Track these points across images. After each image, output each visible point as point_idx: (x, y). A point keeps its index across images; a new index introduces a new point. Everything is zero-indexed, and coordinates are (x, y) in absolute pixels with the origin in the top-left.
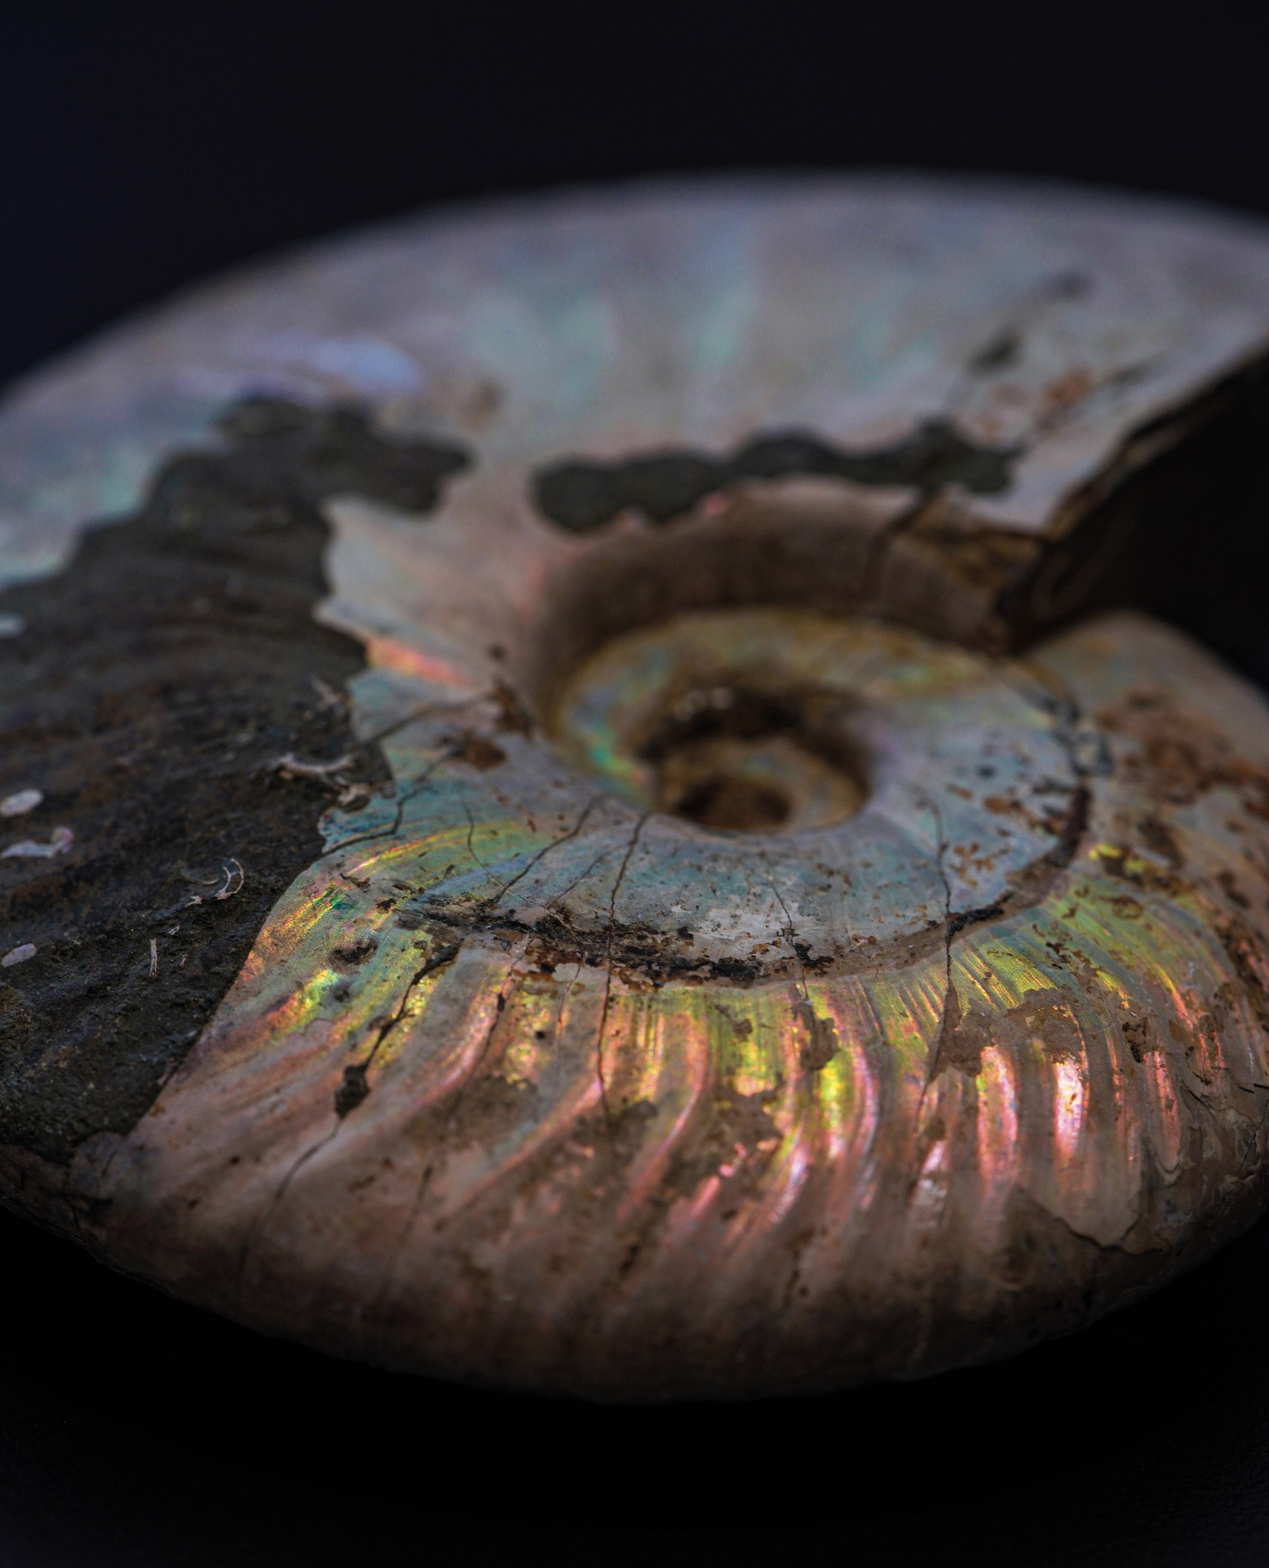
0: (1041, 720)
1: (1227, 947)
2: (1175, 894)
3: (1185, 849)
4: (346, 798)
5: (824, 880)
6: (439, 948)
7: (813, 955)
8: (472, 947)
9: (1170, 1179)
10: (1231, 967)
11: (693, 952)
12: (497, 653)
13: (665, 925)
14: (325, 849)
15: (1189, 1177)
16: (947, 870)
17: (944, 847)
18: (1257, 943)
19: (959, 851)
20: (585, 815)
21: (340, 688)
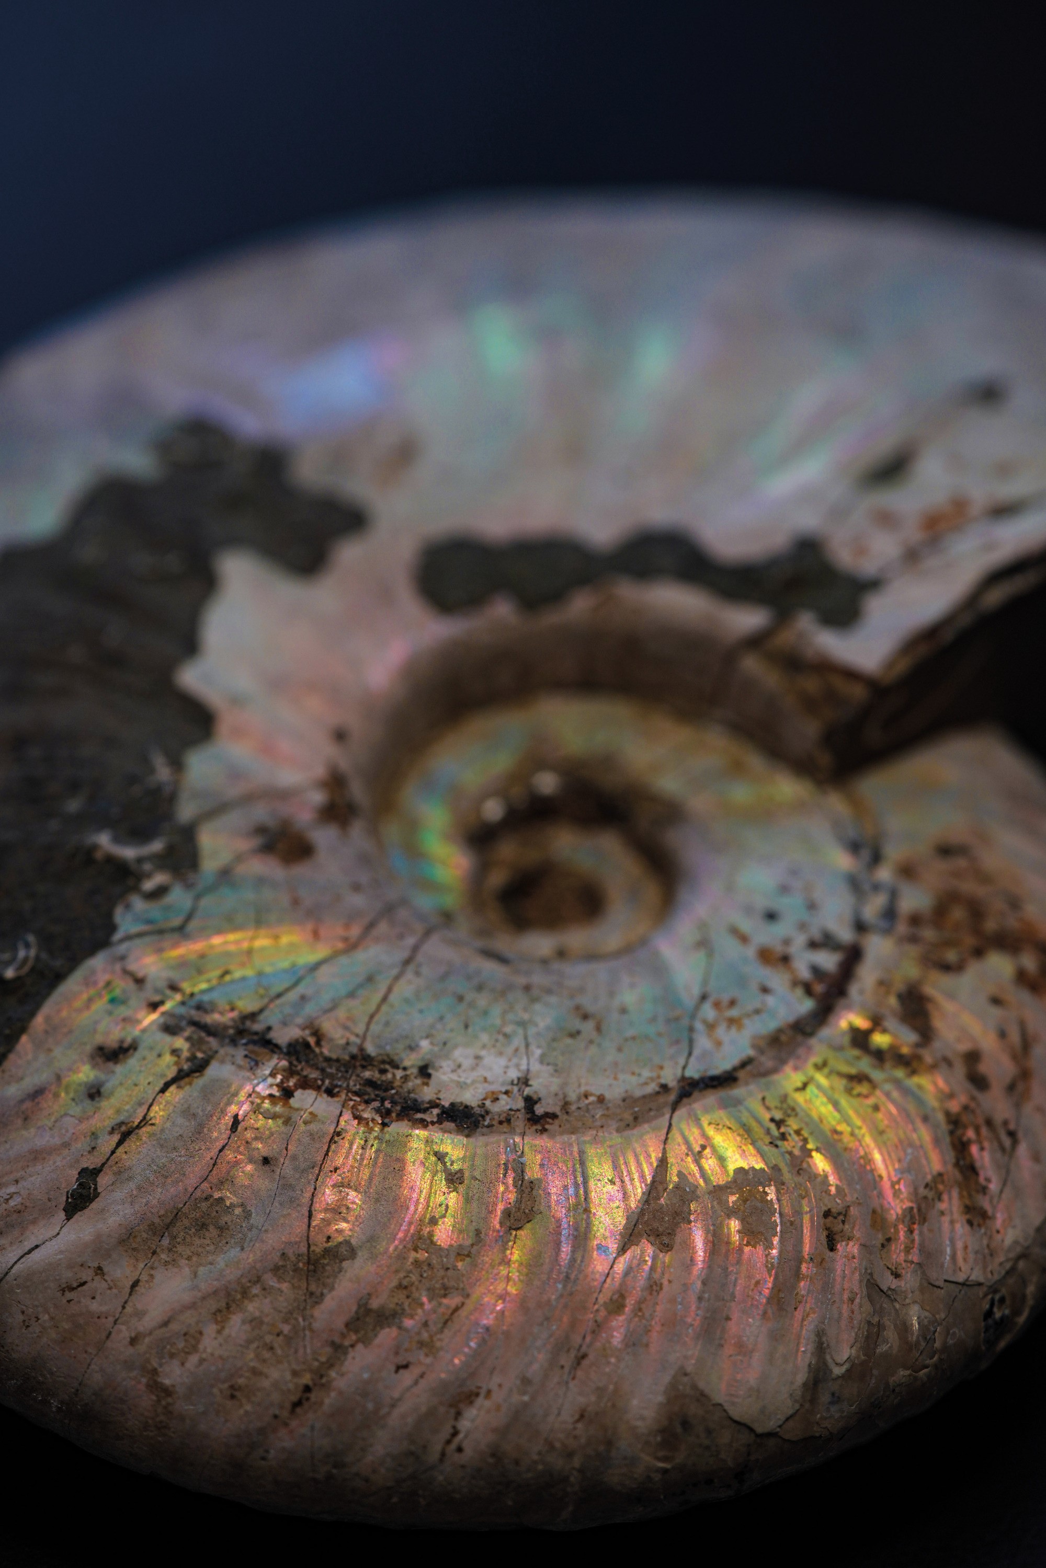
0: (843, 861)
1: (952, 1133)
2: (914, 1072)
3: (938, 1023)
4: (149, 885)
5: (577, 1024)
6: (192, 1058)
7: (539, 1110)
8: (222, 1062)
9: (838, 1371)
10: (951, 1156)
11: (427, 1094)
12: (340, 736)
13: (411, 1061)
14: (117, 937)
15: (857, 1372)
16: (699, 1026)
17: (704, 997)
18: (984, 1131)
19: (717, 1005)
20: (371, 926)
21: (177, 764)
